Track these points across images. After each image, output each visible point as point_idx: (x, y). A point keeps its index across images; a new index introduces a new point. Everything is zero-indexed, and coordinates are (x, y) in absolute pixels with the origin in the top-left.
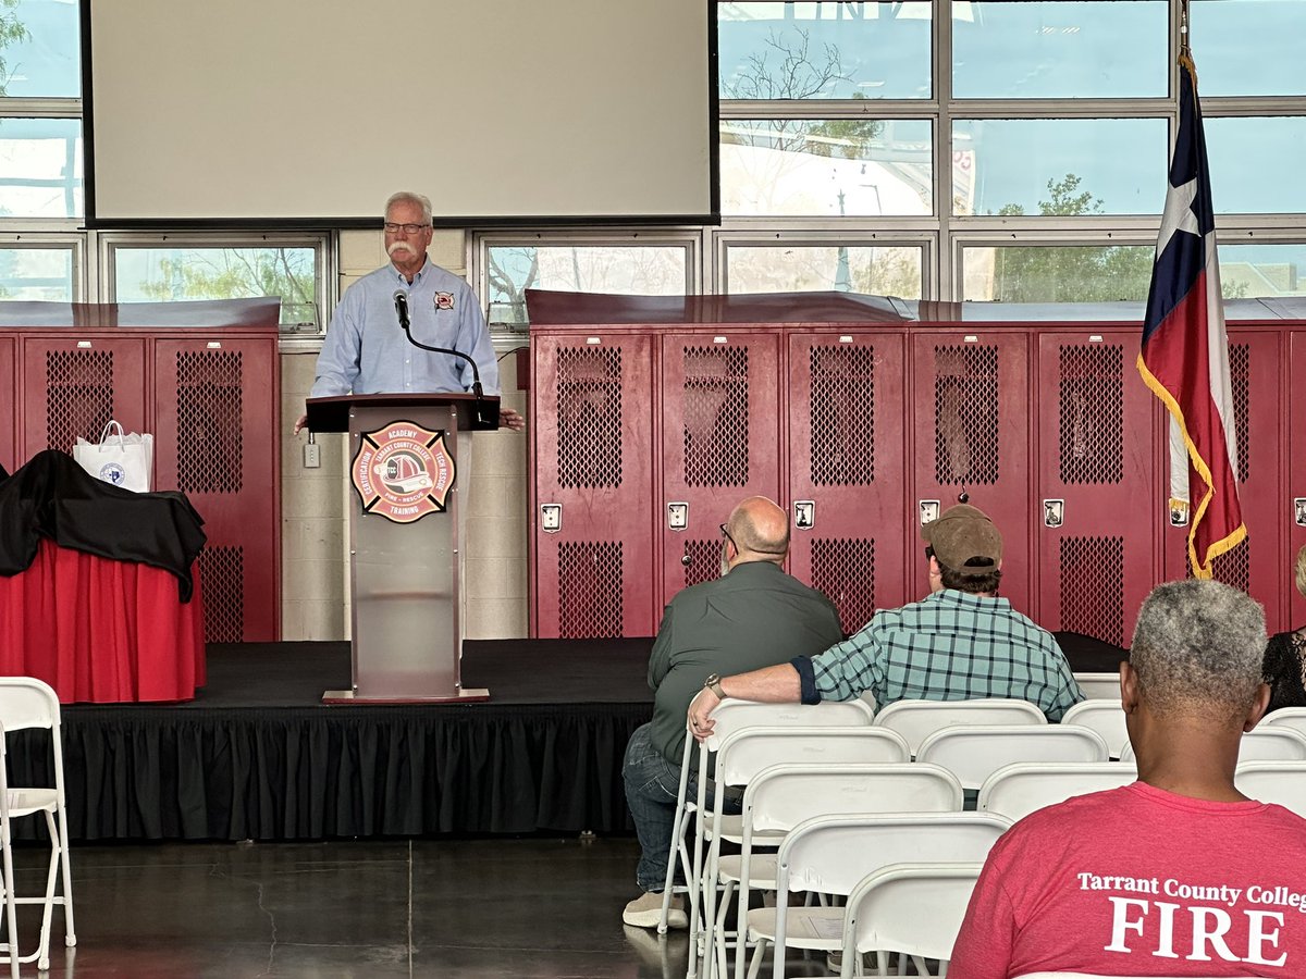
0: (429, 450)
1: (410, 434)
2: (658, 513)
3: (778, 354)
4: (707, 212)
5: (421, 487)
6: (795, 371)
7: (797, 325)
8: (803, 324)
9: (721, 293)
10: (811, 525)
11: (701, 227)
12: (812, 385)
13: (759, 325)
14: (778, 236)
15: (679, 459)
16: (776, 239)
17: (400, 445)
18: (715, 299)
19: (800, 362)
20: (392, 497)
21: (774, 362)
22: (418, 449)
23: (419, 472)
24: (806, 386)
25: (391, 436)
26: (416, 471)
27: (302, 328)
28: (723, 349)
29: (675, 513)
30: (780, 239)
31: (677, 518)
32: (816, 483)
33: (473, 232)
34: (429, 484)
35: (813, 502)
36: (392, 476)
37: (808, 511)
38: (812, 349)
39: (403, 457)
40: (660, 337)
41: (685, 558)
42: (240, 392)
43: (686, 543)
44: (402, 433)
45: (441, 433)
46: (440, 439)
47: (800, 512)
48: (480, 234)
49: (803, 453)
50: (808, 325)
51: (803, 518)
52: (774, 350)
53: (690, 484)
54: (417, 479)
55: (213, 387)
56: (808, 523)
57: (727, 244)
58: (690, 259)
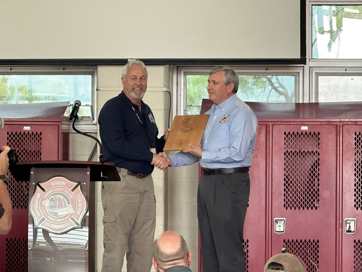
0: (73, 193)
1: (63, 183)
2: (269, 224)
3: (337, 136)
4: (299, 57)
5: (67, 213)
6: (346, 146)
7: (347, 120)
8: (351, 120)
9: (314, 102)
10: (354, 232)
11: (303, 65)
12: (355, 154)
13: (326, 120)
14: (346, 70)
15: (281, 194)
16: (344, 71)
17: (56, 190)
18: (310, 105)
19: (349, 141)
20: (51, 219)
21: (335, 141)
22: (67, 192)
23: (67, 205)
24: (352, 154)
25: (52, 185)
26: (65, 205)
27: (84, 119)
28: (306, 133)
29: (279, 224)
30: (347, 72)
31: (280, 227)
32: (357, 208)
33: (178, 67)
34: (72, 211)
35: (355, 219)
36: (51, 207)
37: (352, 225)
38: (355, 134)
39: (58, 196)
40: (271, 126)
41: (283, 249)
42: (41, 154)
43: (284, 241)
44: (59, 183)
45: (79, 183)
46: (79, 187)
47: (348, 225)
48: (182, 68)
49: (350, 191)
50: (354, 120)
51: (349, 228)
52: (334, 134)
53: (287, 208)
54: (66, 209)
55: (26, 151)
56: (353, 230)
57: (318, 74)
58: (297, 83)
